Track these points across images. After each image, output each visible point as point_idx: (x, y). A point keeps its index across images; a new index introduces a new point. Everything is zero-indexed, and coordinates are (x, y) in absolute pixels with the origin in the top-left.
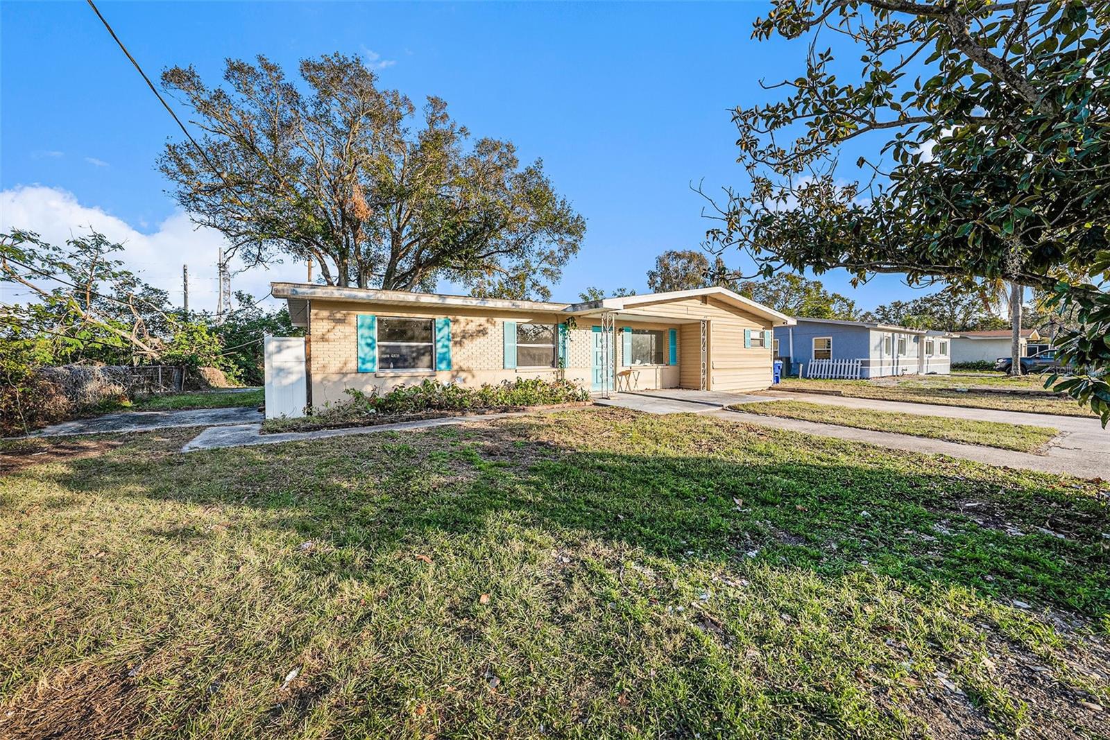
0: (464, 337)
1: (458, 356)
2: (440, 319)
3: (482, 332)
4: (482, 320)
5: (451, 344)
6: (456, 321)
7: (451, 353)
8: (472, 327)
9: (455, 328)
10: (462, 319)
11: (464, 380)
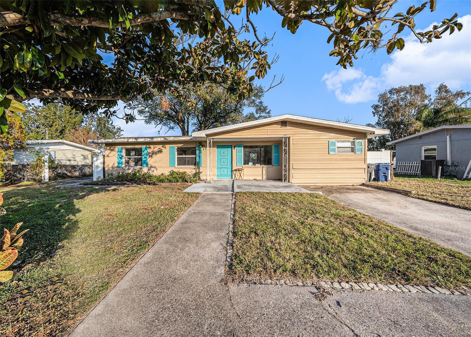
0: (153, 154)
1: (151, 161)
2: (143, 147)
3: (160, 151)
4: (160, 146)
5: (148, 157)
6: (150, 148)
7: (148, 161)
8: (156, 150)
9: (149, 150)
10: (152, 146)
11: (153, 171)
